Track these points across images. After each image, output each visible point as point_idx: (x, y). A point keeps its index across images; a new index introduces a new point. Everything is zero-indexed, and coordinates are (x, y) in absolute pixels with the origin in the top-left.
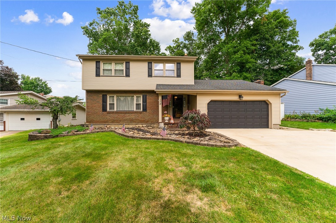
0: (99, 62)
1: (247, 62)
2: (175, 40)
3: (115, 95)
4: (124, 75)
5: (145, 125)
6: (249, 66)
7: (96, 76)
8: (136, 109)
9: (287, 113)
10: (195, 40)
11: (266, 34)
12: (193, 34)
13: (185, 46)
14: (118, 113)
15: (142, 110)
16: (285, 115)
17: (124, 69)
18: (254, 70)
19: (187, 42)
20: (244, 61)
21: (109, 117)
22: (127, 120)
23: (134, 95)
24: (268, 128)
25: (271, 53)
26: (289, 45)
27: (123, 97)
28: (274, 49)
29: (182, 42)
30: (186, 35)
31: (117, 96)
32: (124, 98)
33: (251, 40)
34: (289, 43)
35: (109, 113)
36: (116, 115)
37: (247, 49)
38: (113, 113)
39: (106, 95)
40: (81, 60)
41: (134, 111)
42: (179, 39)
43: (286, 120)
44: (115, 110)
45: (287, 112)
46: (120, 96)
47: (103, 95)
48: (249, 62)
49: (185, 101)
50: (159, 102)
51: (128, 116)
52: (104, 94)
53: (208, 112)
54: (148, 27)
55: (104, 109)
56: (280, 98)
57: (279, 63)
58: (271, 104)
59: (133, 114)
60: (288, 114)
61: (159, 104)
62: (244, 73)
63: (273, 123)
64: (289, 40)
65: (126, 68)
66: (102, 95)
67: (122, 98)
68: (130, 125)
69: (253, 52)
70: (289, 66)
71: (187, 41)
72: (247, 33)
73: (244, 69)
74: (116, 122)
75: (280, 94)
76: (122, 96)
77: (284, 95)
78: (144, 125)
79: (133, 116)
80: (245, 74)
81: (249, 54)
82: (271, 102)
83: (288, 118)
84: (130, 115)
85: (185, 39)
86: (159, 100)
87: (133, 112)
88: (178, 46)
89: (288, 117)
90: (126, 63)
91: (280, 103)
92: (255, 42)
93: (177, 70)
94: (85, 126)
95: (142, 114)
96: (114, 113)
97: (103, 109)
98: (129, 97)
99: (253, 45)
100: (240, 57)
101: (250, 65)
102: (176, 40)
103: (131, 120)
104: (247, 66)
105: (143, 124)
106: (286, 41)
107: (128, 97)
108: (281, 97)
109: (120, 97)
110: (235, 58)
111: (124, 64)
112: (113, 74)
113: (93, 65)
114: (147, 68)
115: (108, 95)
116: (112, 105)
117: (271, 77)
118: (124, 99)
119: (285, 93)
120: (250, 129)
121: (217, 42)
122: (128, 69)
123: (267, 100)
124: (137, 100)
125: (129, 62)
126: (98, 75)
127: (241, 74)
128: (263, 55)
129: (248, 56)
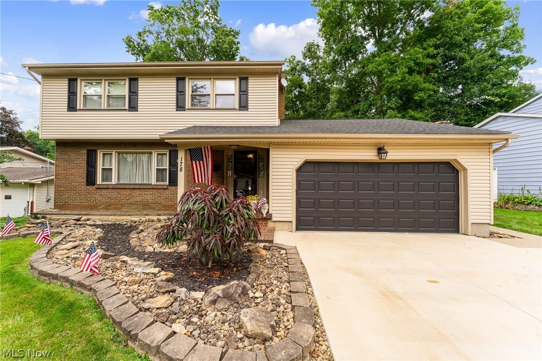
0: (76, 80)
1: (416, 89)
2: (289, 59)
3: (114, 151)
4: (127, 107)
5: (166, 217)
6: (420, 97)
7: (68, 111)
8: (157, 181)
9: (505, 192)
10: (321, 58)
11: (455, 34)
12: (318, 46)
13: (304, 69)
14: (118, 189)
15: (167, 183)
16: (500, 194)
17: (126, 93)
18: (431, 105)
19: (308, 62)
20: (410, 88)
21: (99, 196)
22: (136, 203)
23: (153, 151)
24: (457, 231)
25: (466, 72)
26: (503, 57)
27: (131, 155)
28: (472, 64)
29: (299, 62)
30: (306, 49)
31: (119, 153)
32: (134, 157)
33: (425, 46)
34: (504, 52)
35: (100, 188)
36: (114, 194)
37: (417, 64)
38: (107, 188)
39: (95, 151)
40: (39, 77)
41: (151, 185)
42: (295, 57)
43: (502, 207)
44: (114, 181)
45: (505, 188)
46: (127, 153)
47: (88, 151)
48: (420, 90)
49: (261, 164)
50: (179, 164)
51: (138, 196)
52: (92, 148)
53: (296, 190)
54: (236, 36)
55: (91, 180)
56: (492, 155)
57: (482, 92)
58: (465, 169)
59: (149, 192)
60: (507, 193)
61: (179, 169)
62: (410, 111)
63: (471, 221)
64: (505, 46)
65: (130, 91)
66: (86, 152)
67: (130, 158)
68: (133, 215)
69: (428, 71)
70: (504, 96)
71: (308, 60)
72: (418, 36)
73: (411, 104)
74: (114, 208)
75: (490, 144)
76: (130, 153)
77: (504, 146)
78: (162, 218)
79: (148, 196)
80: (412, 113)
81: (419, 73)
82: (466, 165)
83: (507, 203)
84: (143, 192)
85: (305, 57)
86: (179, 161)
87: (149, 187)
88: (293, 69)
89: (508, 199)
90: (131, 80)
91: (492, 168)
92: (432, 50)
93: (240, 95)
94: (38, 216)
95: (167, 192)
96: (109, 188)
97: (87, 181)
98: (144, 155)
99: (428, 56)
100: (400, 79)
101: (422, 94)
102: (291, 59)
103: (144, 205)
104: (416, 98)
105: (160, 215)
106: (497, 48)
107: (141, 155)
108: (494, 152)
109: (125, 155)
110: (391, 82)
111: (127, 82)
112: (104, 105)
113: (62, 86)
114: (175, 91)
115: (99, 151)
116: (107, 171)
117: (465, 118)
118: (132, 161)
119: (507, 140)
120: (407, 235)
121: (360, 57)
122: (133, 93)
123: (456, 160)
124: (159, 162)
125: (136, 79)
126: (72, 107)
127: (404, 113)
128: (450, 76)
129: (417, 78)
